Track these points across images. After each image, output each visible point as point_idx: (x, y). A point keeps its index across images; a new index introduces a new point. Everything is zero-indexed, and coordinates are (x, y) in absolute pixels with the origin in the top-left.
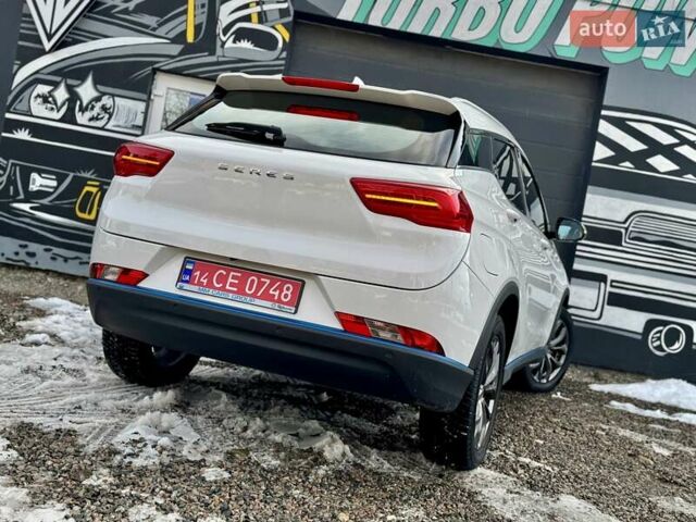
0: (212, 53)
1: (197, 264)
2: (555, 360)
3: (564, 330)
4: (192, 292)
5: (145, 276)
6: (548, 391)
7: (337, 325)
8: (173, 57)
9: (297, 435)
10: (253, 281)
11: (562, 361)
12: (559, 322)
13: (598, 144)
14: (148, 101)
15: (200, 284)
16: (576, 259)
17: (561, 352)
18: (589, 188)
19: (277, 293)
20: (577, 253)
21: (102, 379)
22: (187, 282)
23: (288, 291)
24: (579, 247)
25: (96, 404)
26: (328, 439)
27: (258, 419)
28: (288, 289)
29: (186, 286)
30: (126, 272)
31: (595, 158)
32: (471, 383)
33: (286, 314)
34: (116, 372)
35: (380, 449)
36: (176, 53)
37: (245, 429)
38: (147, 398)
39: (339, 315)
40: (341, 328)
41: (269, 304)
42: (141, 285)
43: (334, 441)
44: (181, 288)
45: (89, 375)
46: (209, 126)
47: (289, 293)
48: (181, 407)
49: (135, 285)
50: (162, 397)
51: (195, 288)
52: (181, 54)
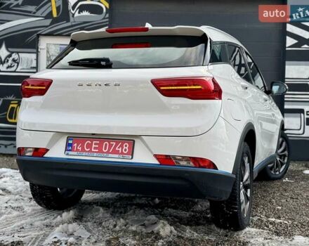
0: (68, 20)
1: (74, 139)
2: (282, 161)
3: (284, 143)
4: (74, 156)
5: (47, 150)
6: (280, 178)
7: (156, 162)
8: (47, 26)
9: (144, 225)
10: (106, 144)
11: (286, 161)
12: (281, 139)
13: (288, 38)
14: (37, 53)
15: (77, 150)
16: (285, 103)
17: (285, 156)
18: (287, 62)
19: (120, 149)
20: (286, 99)
21: (34, 210)
22: (70, 150)
23: (126, 147)
24: (286, 96)
25: (31, 225)
26: (162, 225)
27: (121, 219)
28: (126, 146)
29: (70, 153)
30: (36, 150)
31: (287, 45)
32: (235, 182)
33: (127, 160)
34: (40, 205)
35: (191, 226)
36: (48, 24)
37: (115, 226)
38: (59, 217)
39: (156, 156)
40: (158, 163)
41: (117, 156)
42: (45, 156)
43: (165, 225)
44: (67, 154)
45: (26, 209)
46: (69, 63)
47: (127, 148)
48: (79, 219)
49: (42, 156)
50: (67, 215)
51: (75, 153)
52: (51, 24)
